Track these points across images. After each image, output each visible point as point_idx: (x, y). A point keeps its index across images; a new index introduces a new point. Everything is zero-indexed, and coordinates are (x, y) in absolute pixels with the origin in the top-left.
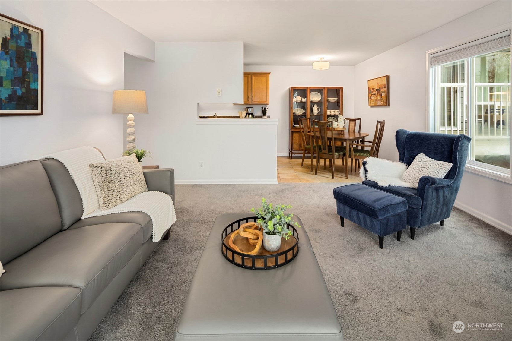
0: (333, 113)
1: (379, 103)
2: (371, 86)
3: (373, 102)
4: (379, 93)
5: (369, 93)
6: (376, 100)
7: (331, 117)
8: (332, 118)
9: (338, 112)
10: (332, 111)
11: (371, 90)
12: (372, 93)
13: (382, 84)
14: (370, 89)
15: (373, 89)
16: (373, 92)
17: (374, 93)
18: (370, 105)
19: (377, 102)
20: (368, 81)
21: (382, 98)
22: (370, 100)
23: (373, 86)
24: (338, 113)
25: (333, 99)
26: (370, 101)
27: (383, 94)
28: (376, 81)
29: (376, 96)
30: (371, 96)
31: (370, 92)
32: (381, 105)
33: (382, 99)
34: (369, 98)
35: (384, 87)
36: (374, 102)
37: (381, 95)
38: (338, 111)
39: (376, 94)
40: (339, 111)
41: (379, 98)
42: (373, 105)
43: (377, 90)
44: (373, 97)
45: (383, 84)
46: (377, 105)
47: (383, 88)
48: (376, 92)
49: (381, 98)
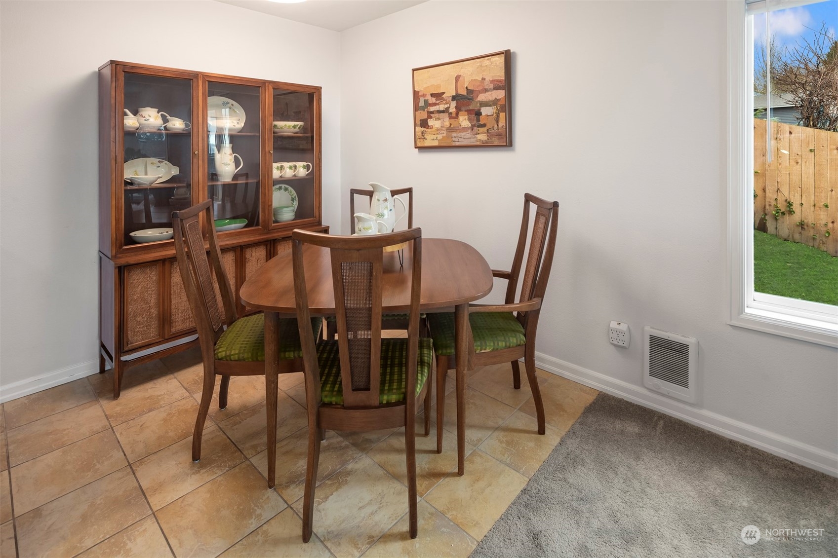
0: (288, 173)
1: (466, 138)
2: (425, 86)
3: (434, 137)
4: (463, 108)
5: (416, 108)
6: (450, 129)
7: (277, 186)
8: (280, 188)
9: (304, 167)
10: (286, 165)
11: (429, 97)
12: (432, 109)
13: (484, 79)
14: (424, 95)
15: (438, 96)
16: (435, 104)
17: (442, 107)
18: (419, 144)
19: (454, 134)
20: (414, 70)
21: (482, 122)
22: (419, 129)
23: (439, 86)
24: (306, 170)
25: (288, 127)
26: (419, 134)
27: (485, 111)
28: (452, 71)
29: (451, 118)
30: (425, 117)
31: (422, 104)
32: (478, 143)
33: (484, 125)
34: (418, 123)
35: (492, 86)
36: (440, 137)
37: (478, 114)
38: (305, 164)
39: (453, 110)
40: (308, 166)
41: (464, 121)
42: (436, 143)
43: (454, 98)
44: (439, 119)
45: (488, 78)
46: (457, 144)
47: (486, 91)
48: (453, 104)
49: (478, 120)
